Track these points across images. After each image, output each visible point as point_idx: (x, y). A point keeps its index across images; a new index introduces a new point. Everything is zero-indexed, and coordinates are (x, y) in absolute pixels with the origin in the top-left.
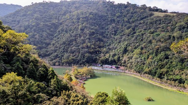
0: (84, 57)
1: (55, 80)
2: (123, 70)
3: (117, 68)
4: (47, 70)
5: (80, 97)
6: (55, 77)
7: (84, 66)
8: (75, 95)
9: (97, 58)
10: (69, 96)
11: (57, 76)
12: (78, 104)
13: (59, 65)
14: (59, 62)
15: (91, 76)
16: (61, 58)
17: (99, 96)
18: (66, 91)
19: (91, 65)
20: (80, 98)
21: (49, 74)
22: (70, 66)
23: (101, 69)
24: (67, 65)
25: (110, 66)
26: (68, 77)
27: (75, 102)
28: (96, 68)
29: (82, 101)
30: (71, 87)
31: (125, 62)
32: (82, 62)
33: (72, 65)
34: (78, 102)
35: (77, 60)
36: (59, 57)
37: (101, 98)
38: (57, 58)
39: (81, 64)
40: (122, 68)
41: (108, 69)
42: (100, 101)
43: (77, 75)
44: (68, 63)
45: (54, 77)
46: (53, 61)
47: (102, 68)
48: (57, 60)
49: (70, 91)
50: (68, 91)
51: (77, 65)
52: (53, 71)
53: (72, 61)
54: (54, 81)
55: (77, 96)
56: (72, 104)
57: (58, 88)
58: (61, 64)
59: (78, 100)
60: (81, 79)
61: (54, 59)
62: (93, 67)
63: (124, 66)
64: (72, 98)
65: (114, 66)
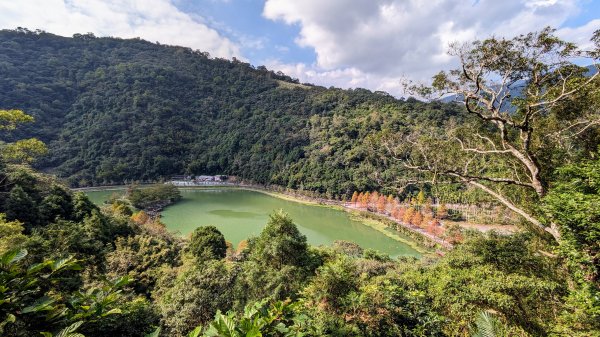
0: (152, 164)
1: (93, 218)
2: (235, 182)
3: (224, 179)
4: (68, 198)
5: (161, 242)
6: (94, 211)
7: (155, 182)
8: (148, 242)
9: (181, 165)
10: (135, 247)
11: (98, 209)
12: (161, 257)
13: (91, 184)
14: (88, 178)
15: (172, 200)
16: (94, 169)
17: (200, 234)
18: (126, 237)
19: (169, 179)
20: (162, 246)
21: (76, 206)
22: (119, 184)
23: (194, 184)
24: (112, 182)
25: (210, 177)
26: (122, 208)
27: (152, 256)
28: (181, 183)
29: (167, 250)
30: (137, 227)
31: (237, 168)
32: (147, 174)
33: (125, 182)
34: (159, 254)
35: (135, 169)
36: (87, 167)
37: (204, 238)
38: (80, 169)
39: (145, 179)
40: (233, 178)
41: (206, 183)
42: (203, 243)
43: (139, 201)
44: (113, 178)
45: (89, 212)
46: (71, 177)
47: (195, 182)
48: (82, 174)
49: (137, 237)
50: (133, 236)
51: (137, 182)
52: (85, 199)
53: (122, 173)
54: (93, 221)
55: (153, 243)
56: (147, 260)
57: (106, 234)
58: (95, 182)
59: (159, 250)
60: (151, 210)
61: (74, 172)
62: (175, 183)
63: (236, 175)
64: (143, 250)
65: (217, 177)
